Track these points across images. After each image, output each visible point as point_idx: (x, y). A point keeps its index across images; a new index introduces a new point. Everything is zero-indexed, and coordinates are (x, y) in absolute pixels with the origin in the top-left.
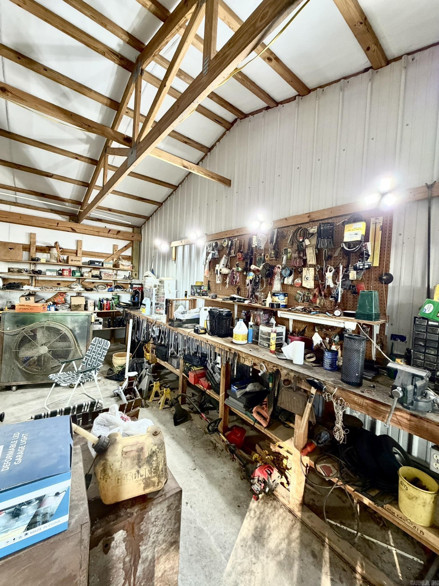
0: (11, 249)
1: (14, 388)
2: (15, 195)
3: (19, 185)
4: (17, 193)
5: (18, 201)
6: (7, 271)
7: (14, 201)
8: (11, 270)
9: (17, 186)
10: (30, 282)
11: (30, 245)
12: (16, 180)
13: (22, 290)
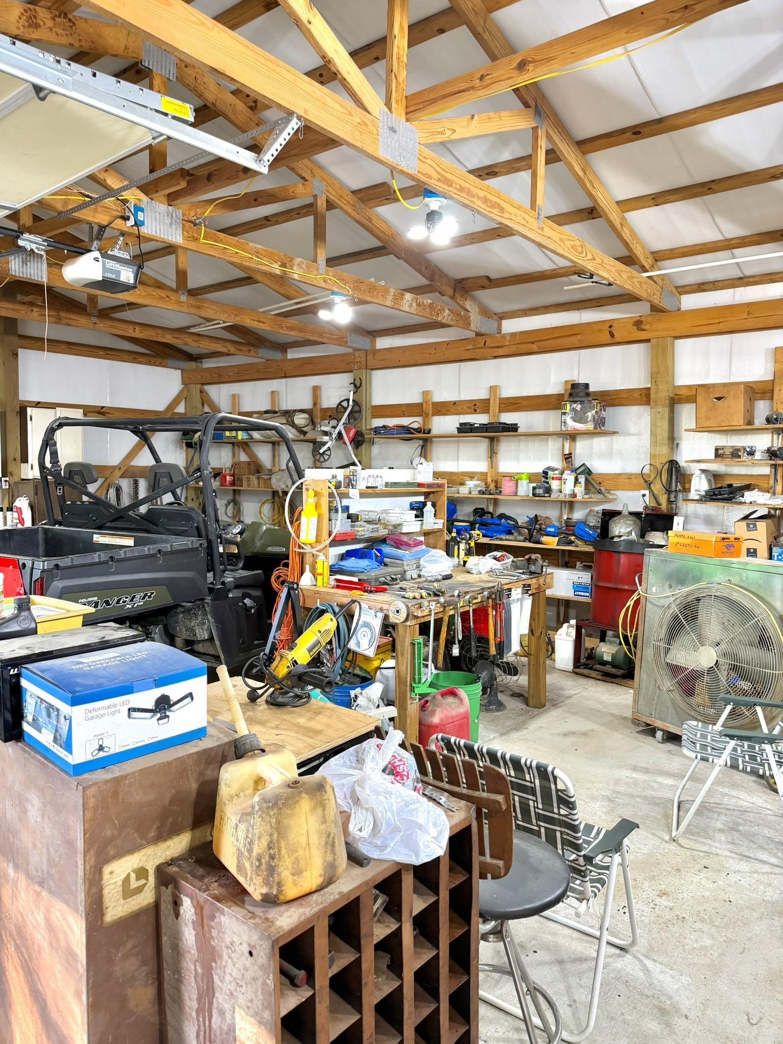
0: (719, 399)
1: (659, 734)
2: (734, 257)
3: (732, 231)
4: (736, 251)
5: (748, 272)
6: (712, 456)
7: (736, 273)
8: (720, 452)
9: (728, 236)
10: (772, 482)
11: (773, 381)
12: (719, 220)
13: (741, 503)
